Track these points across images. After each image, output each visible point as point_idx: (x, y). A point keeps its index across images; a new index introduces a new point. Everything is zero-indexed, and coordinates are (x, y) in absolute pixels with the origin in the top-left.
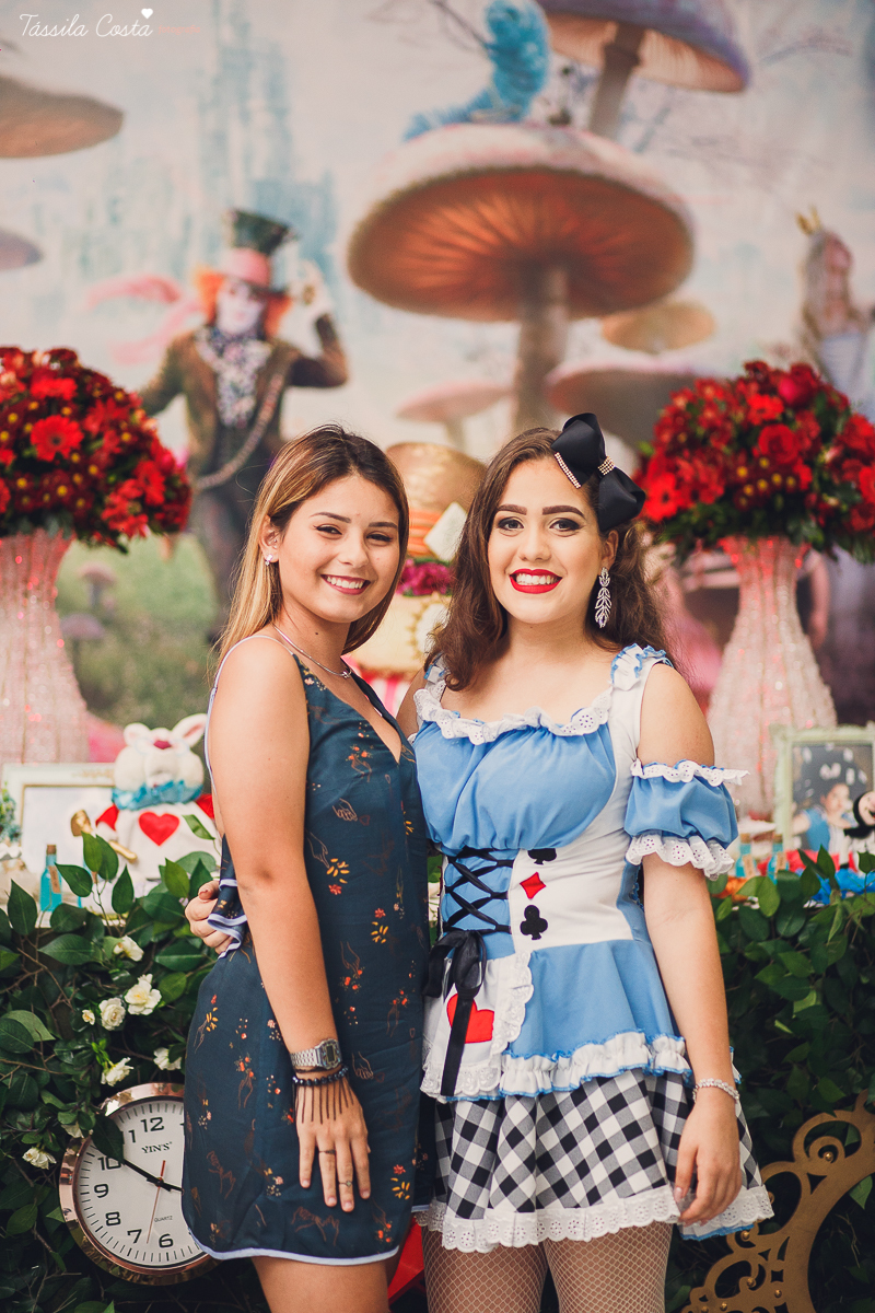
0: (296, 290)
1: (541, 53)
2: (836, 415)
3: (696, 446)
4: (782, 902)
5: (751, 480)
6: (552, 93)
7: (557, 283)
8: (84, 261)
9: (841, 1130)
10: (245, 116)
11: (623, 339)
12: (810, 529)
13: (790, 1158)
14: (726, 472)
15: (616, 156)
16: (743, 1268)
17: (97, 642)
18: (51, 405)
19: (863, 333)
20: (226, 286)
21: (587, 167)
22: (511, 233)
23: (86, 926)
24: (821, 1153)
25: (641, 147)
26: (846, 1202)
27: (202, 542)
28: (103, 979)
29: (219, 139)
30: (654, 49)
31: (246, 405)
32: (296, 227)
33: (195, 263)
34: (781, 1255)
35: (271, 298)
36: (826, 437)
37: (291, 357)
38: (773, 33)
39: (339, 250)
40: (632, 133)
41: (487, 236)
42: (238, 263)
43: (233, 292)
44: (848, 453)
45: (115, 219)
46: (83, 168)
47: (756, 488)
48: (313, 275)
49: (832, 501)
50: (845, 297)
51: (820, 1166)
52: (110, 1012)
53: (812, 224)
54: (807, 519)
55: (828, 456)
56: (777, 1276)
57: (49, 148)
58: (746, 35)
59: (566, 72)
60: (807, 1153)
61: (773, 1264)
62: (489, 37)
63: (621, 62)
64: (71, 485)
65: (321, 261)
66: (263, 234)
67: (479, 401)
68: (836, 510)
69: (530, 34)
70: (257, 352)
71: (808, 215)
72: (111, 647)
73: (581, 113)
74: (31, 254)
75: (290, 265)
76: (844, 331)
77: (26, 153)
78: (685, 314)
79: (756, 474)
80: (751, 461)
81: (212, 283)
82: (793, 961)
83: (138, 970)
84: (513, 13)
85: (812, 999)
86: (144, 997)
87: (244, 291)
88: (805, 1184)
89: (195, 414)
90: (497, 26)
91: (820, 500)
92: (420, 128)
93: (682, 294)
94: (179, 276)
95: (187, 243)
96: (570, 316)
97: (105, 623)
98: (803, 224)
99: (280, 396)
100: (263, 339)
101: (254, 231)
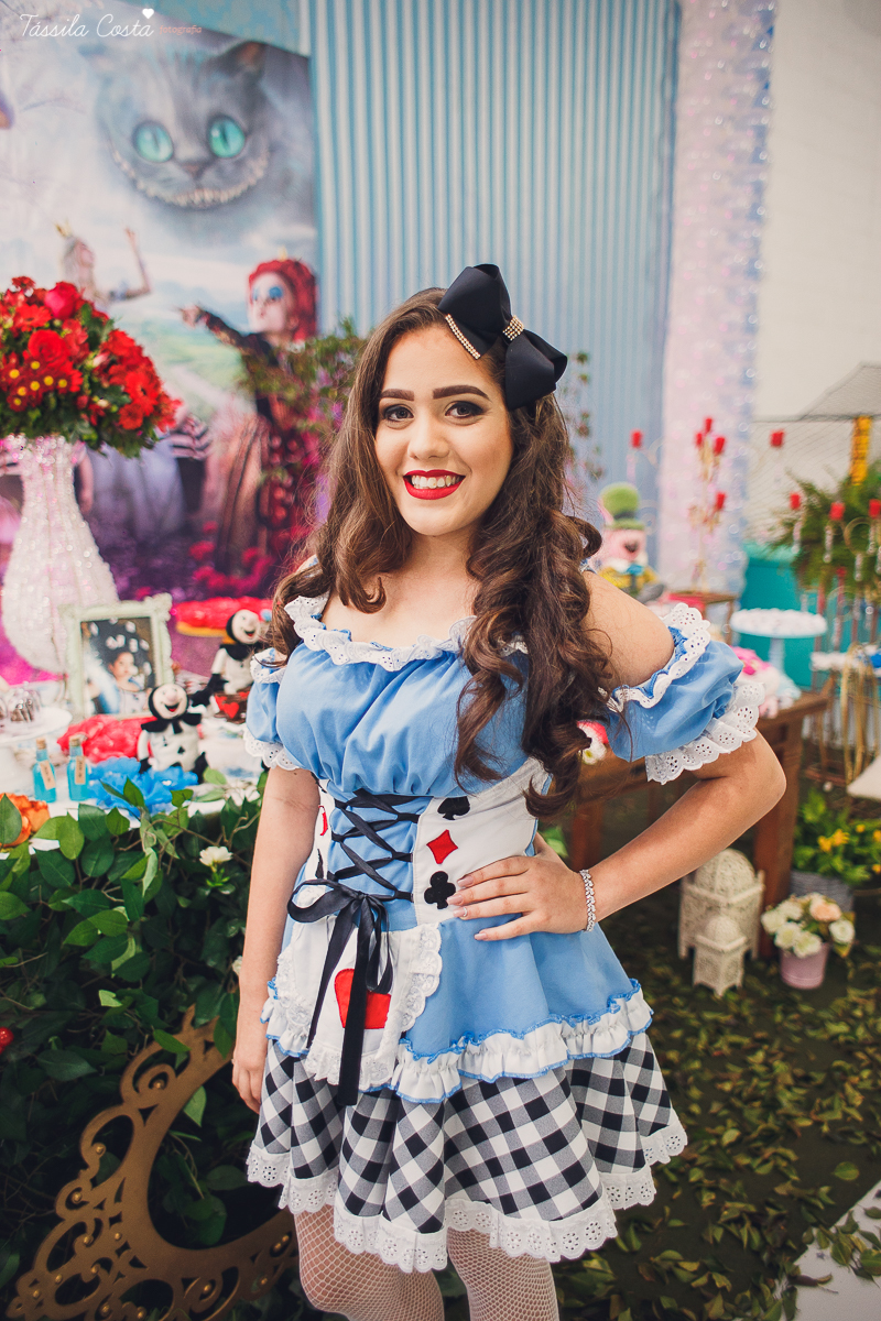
2: (102, 325)
4: (87, 842)
5: (24, 382)
12: (83, 427)
13: (119, 1102)
16: (77, 1230)
24: (151, 1085)
34: (118, 1198)
36: (92, 344)
38: (26, 88)
44: (114, 359)
47: (29, 390)
49: (103, 403)
51: (150, 1096)
53: (66, 231)
54: (80, 420)
55: (95, 361)
56: (115, 1220)
60: (137, 1090)
61: (111, 1209)
68: (107, 410)
71: (62, 225)
79: (28, 376)
80: (22, 364)
85: (132, 949)
88: (137, 1119)
91: (91, 403)
98: (60, 230)
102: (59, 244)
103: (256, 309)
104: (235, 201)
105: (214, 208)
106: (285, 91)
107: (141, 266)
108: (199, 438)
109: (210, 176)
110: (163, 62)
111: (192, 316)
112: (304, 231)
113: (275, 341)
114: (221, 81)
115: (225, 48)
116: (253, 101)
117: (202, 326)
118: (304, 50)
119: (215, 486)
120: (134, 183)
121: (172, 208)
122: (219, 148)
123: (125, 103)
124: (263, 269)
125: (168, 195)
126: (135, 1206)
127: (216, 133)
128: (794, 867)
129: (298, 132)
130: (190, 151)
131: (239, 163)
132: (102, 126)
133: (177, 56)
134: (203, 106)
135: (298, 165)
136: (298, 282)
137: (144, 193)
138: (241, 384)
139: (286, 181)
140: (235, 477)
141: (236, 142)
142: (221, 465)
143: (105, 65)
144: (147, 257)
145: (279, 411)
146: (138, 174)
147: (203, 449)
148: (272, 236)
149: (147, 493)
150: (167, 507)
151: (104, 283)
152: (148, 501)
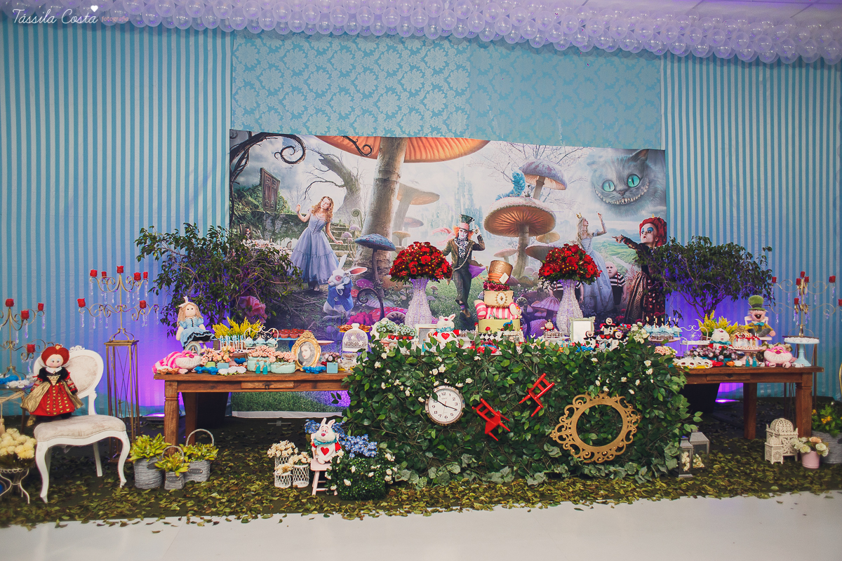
1: (524, 182)
3: (554, 261)
4: (570, 352)
5: (565, 268)
6: (526, 189)
8: (432, 225)
9: (582, 399)
10: (464, 196)
11: (540, 240)
12: (578, 278)
13: (572, 404)
14: (560, 266)
15: (539, 203)
16: (563, 426)
17: (434, 301)
18: (425, 253)
19: (591, 238)
20: (460, 230)
21: (533, 205)
22: (517, 219)
23: (431, 355)
24: (579, 404)
25: (544, 202)
26: (584, 413)
28: (433, 365)
29: (458, 201)
30: (547, 181)
31: (465, 253)
32: (474, 218)
33: (454, 226)
34: (571, 424)
35: (469, 232)
36: (581, 259)
37: (473, 244)
38: (572, 177)
39: (483, 223)
40: (543, 198)
41: (513, 219)
42: (463, 225)
43: (462, 231)
44: (585, 262)
45: (438, 217)
46: (432, 207)
48: (477, 228)
49: (582, 272)
50: (586, 231)
51: (579, 406)
52: (435, 372)
53: (580, 217)
54: (576, 276)
55: (581, 263)
56: (570, 428)
57: (425, 203)
58: (566, 179)
59: (529, 186)
60: (575, 404)
61: (569, 426)
62: (513, 180)
63: (540, 184)
64: (429, 269)
65: (479, 225)
66: (467, 219)
67: (511, 253)
68: (582, 274)
69: (521, 178)
70: (466, 243)
71: (579, 214)
72: (437, 302)
73: (532, 195)
74: (422, 224)
75: (473, 225)
76: (586, 238)
77: (420, 204)
78: (553, 235)
79: (566, 267)
80: (565, 264)
81: (457, 229)
82: (572, 364)
83: (441, 363)
84: (518, 174)
85: (576, 372)
86: (442, 369)
87: (464, 231)
88: (575, 409)
89: (453, 255)
90: (515, 177)
91: (579, 272)
92: (500, 198)
93: (553, 231)
94: (451, 228)
95: (452, 221)
96: (530, 236)
97: (435, 297)
98: (578, 216)
99: (471, 252)
100: (467, 240)
101: (466, 219)
102: (578, 220)
103: (642, 235)
104: (636, 201)
106: (655, 164)
107: (603, 225)
108: (620, 280)
109: (627, 194)
110: (613, 162)
111: (619, 240)
113: (650, 246)
114: (633, 164)
115: (634, 154)
116: (644, 168)
117: (623, 243)
118: (663, 148)
119: (626, 296)
120: (602, 199)
122: (631, 185)
123: (601, 176)
124: (645, 222)
125: (613, 202)
126: (574, 426)
127: (630, 180)
128: (812, 429)
129: (660, 175)
130: (621, 187)
131: (638, 188)
132: (593, 185)
133: (618, 159)
134: (626, 173)
135: (660, 186)
136: (659, 225)
137: (605, 202)
138: (636, 261)
139: (655, 192)
140: (633, 293)
141: (637, 182)
142: (628, 289)
143: (595, 167)
145: (650, 271)
146: (603, 196)
147: (621, 284)
148: (649, 210)
149: (601, 297)
150: (608, 303)
151: (591, 231)
152: (601, 299)
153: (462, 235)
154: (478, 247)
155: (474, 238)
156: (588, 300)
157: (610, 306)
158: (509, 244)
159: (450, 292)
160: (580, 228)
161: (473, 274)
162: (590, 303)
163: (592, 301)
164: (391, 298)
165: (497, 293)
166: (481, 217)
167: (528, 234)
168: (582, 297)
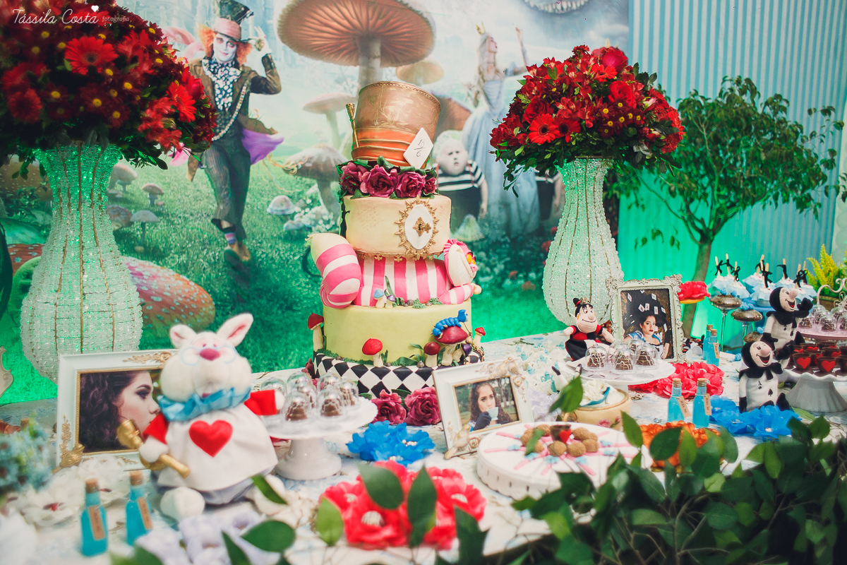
0: (252, 42)
5: (612, 117)
7: (376, 48)
11: (405, 78)
12: (644, 150)
14: (594, 112)
17: (154, 224)
19: (502, 82)
20: (216, 36)
22: (355, 22)
27: (208, 171)
31: (230, 99)
32: (251, 10)
35: (240, 45)
37: (252, 76)
39: (274, 22)
41: (345, 22)
42: (224, 25)
43: (221, 40)
47: (616, 122)
48: (262, 35)
49: (656, 133)
50: (494, 65)
53: (482, 31)
55: (649, 103)
65: (266, 29)
66: (236, 10)
67: (341, 103)
68: (658, 138)
70: (234, 73)
71: (480, 26)
72: (162, 226)
75: (250, 28)
76: (493, 80)
78: (429, 67)
81: (210, 34)
87: (226, 40)
91: (649, 132)
93: (431, 58)
94: (191, 30)
95: (194, 11)
96: (382, 64)
97: (159, 214)
98: (478, 29)
99: (247, 96)
100: (236, 66)
101: (231, 9)
102: (477, 40)
104: (581, 8)
105: (568, 13)
107: (524, 53)
112: (621, 28)
121: (544, 13)
125: (542, 5)
137: (528, 5)
144: (527, 47)
149: (518, 205)
150: (529, 216)
151: (503, 64)
152: (519, 211)
153: (223, 52)
154: (263, 86)
155: (253, 61)
156: (495, 211)
157: (533, 223)
158: (339, 81)
159: (196, 199)
160: (482, 56)
161: (253, 153)
162: (499, 218)
163: (503, 215)
164: (29, 218)
165: (402, 203)
166: (267, 12)
167: (377, 62)
168: (484, 206)
